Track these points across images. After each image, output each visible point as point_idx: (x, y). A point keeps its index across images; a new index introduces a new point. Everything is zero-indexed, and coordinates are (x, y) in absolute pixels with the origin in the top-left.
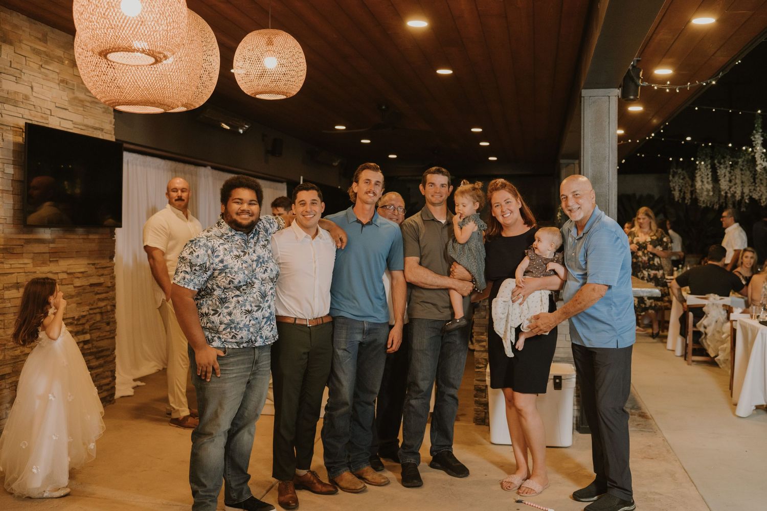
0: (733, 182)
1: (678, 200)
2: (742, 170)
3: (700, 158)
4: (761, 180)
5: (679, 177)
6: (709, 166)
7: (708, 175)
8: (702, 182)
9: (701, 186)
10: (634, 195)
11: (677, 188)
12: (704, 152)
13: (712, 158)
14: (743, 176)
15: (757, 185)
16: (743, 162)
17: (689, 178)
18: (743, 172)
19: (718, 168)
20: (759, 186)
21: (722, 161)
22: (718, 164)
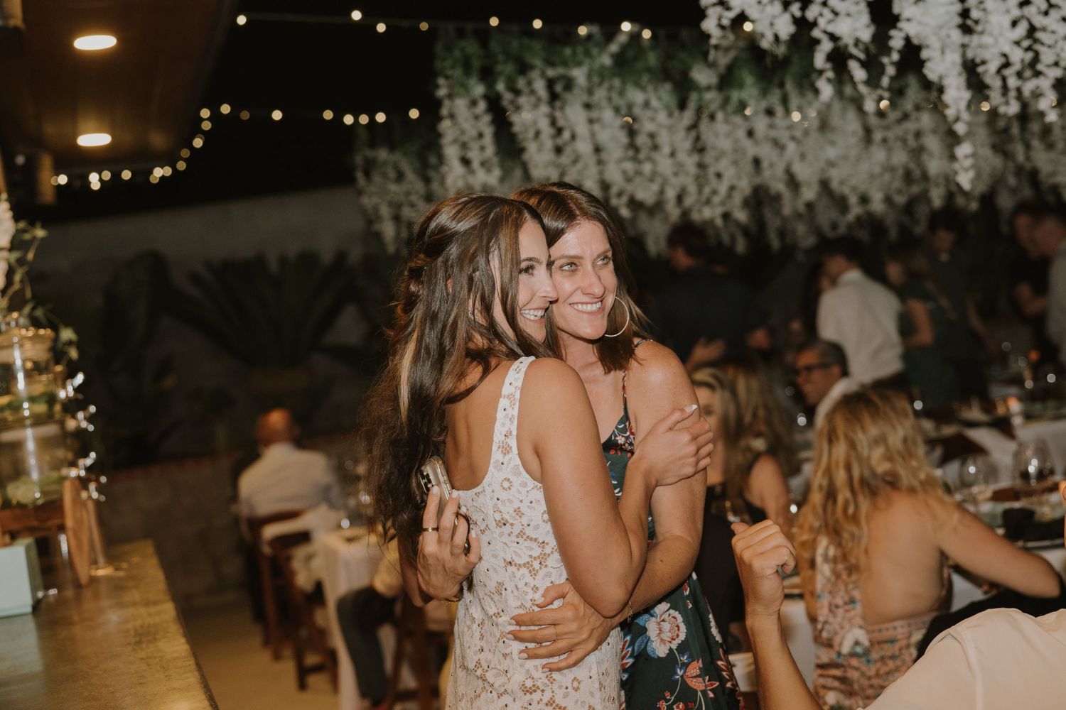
0: (568, 151)
1: (398, 251)
2: (588, 106)
3: (447, 77)
4: (652, 136)
5: (385, 175)
6: (482, 106)
7: (481, 135)
8: (466, 162)
9: (464, 177)
10: (260, 261)
11: (385, 211)
12: (457, 53)
13: (487, 75)
14: (596, 127)
15: (642, 156)
16: (589, 77)
17: (416, 172)
18: (594, 114)
19: (510, 108)
20: (649, 159)
21: (521, 83)
22: (508, 96)
